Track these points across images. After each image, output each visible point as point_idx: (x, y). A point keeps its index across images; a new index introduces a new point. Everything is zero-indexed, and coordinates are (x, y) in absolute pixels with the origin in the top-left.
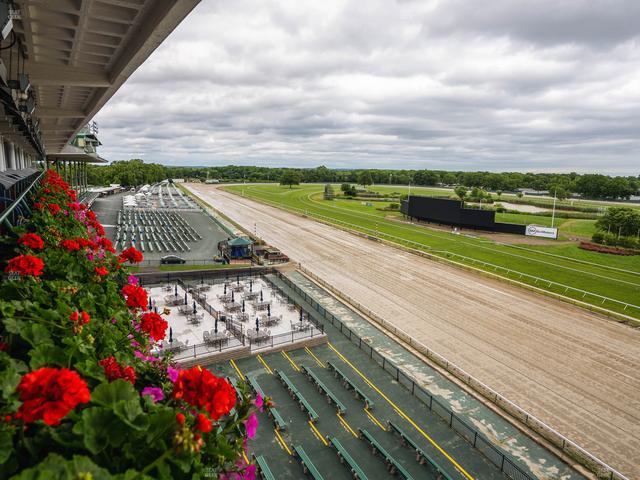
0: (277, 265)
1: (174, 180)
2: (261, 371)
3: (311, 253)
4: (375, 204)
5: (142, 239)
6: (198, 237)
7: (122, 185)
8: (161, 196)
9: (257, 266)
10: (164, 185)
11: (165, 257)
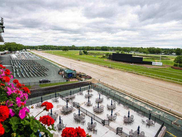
4: (97, 56)
5: (25, 71)
6: (48, 69)
7: (9, 51)
8: (25, 54)
9: (81, 81)
10: (24, 51)
11: (41, 80)
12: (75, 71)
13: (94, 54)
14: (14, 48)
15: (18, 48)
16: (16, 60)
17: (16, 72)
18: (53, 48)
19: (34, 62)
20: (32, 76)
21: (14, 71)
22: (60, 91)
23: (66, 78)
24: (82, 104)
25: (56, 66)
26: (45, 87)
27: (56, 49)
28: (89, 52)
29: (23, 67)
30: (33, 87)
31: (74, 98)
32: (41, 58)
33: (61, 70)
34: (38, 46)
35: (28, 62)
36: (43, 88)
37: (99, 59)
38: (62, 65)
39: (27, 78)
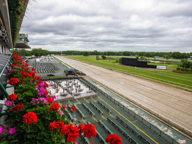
0: (82, 76)
1: (51, 55)
2: (78, 103)
3: (93, 73)
5: (41, 70)
6: (59, 69)
7: (36, 56)
8: (47, 59)
10: (48, 56)
12: (78, 71)
14: (40, 54)
15: (44, 53)
16: (39, 63)
18: (75, 54)
19: (51, 64)
20: (45, 72)
29: (41, 67)
32: (59, 62)
35: (47, 64)
37: (111, 63)
38: (72, 67)
39: (41, 73)
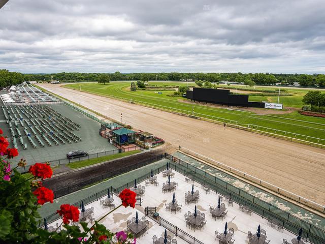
4: (163, 92)
5: (35, 133)
6: (78, 126)
9: (145, 151)
10: (25, 86)
11: (70, 153)
13: (158, 88)
14: (6, 81)
15: (14, 80)
17: (17, 136)
18: (79, 78)
20: (51, 144)
21: (14, 135)
22: (111, 176)
23: (117, 144)
24: (159, 206)
25: (93, 118)
26: (80, 169)
27: (86, 80)
28: (147, 85)
29: (28, 123)
30: (55, 169)
31: (142, 193)
32: (60, 101)
33: (104, 127)
34: (52, 74)
35: (38, 111)
36: (75, 170)
37: (169, 99)
39: (41, 149)
